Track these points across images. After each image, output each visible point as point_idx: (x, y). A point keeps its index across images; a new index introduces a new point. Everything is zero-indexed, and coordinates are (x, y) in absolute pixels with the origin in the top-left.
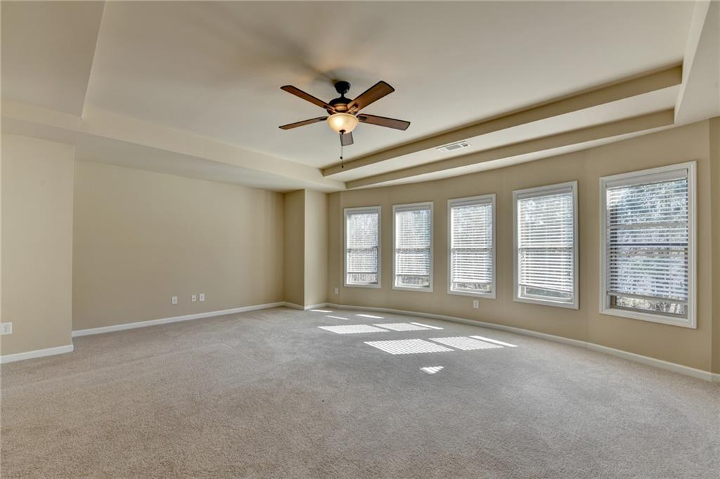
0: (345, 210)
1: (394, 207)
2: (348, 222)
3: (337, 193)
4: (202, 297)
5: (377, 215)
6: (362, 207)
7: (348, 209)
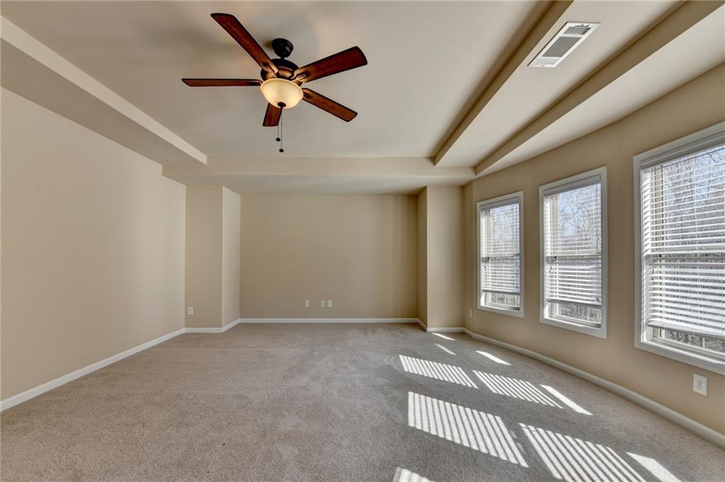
0: (478, 204)
1: (541, 189)
2: (483, 221)
3: (470, 183)
4: (330, 304)
5: (516, 206)
6: (497, 198)
7: (482, 203)
